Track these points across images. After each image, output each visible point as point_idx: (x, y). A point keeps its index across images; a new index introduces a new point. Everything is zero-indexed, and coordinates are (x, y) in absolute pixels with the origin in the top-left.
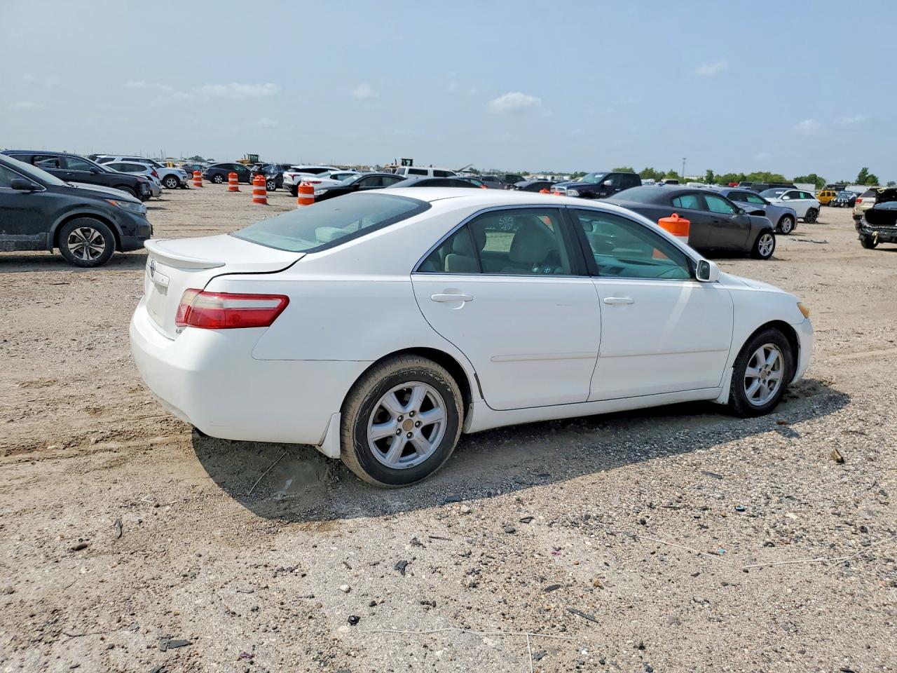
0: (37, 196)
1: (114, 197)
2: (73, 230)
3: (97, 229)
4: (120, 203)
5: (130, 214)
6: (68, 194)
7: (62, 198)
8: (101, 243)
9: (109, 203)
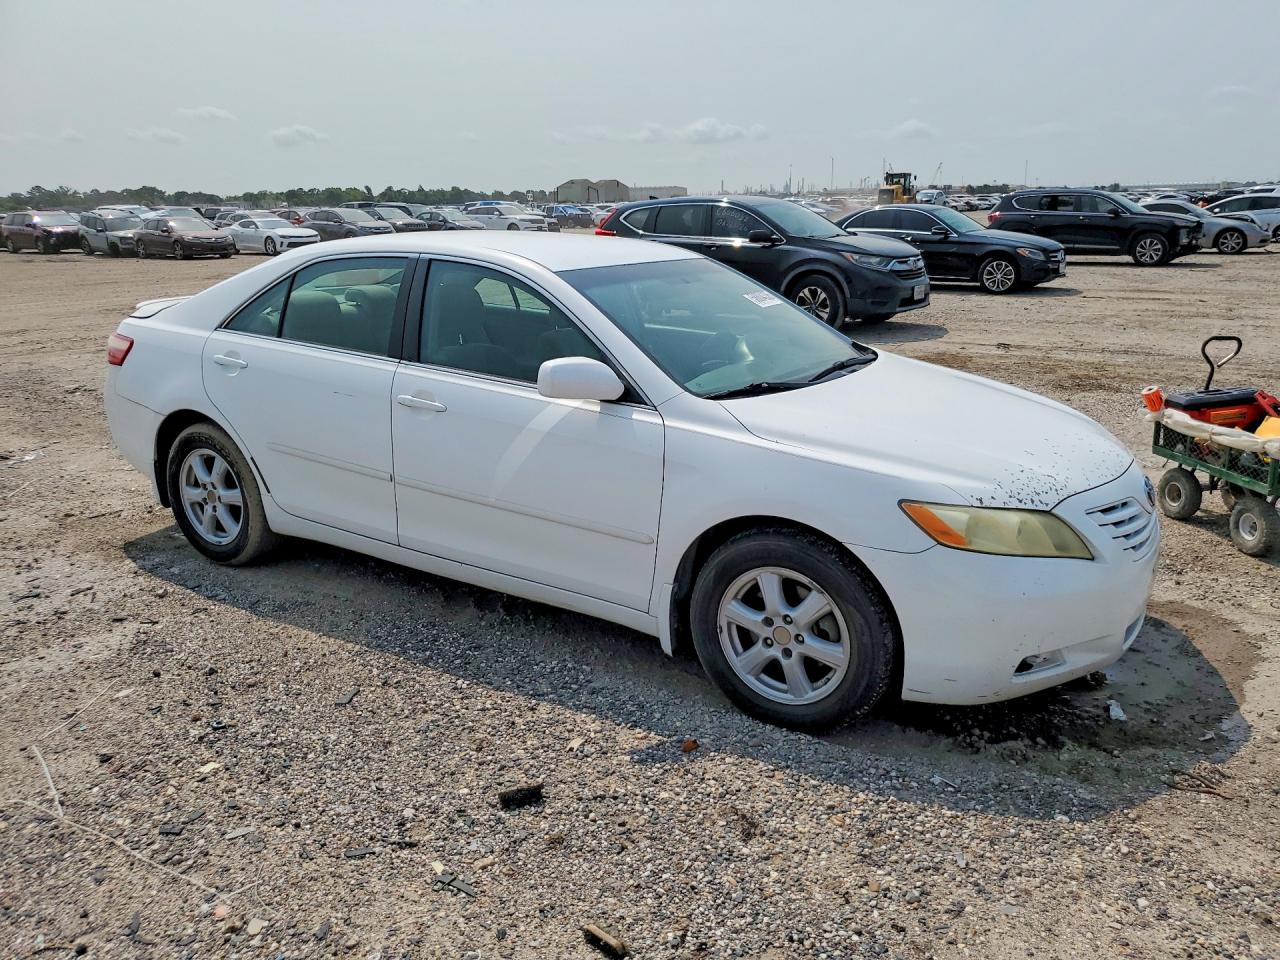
0: (779, 250)
1: (856, 250)
2: (800, 290)
3: (824, 289)
4: (856, 257)
5: (865, 271)
6: (804, 247)
7: (796, 252)
8: (826, 307)
9: (843, 256)
